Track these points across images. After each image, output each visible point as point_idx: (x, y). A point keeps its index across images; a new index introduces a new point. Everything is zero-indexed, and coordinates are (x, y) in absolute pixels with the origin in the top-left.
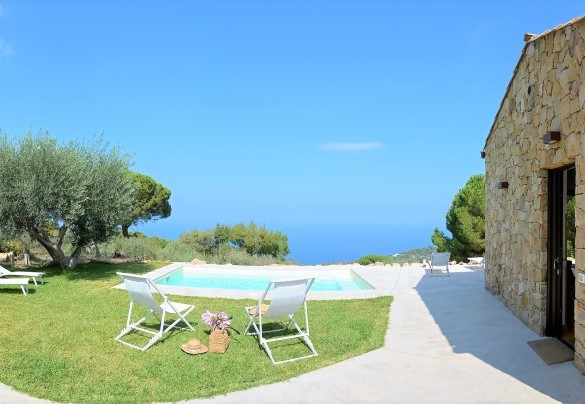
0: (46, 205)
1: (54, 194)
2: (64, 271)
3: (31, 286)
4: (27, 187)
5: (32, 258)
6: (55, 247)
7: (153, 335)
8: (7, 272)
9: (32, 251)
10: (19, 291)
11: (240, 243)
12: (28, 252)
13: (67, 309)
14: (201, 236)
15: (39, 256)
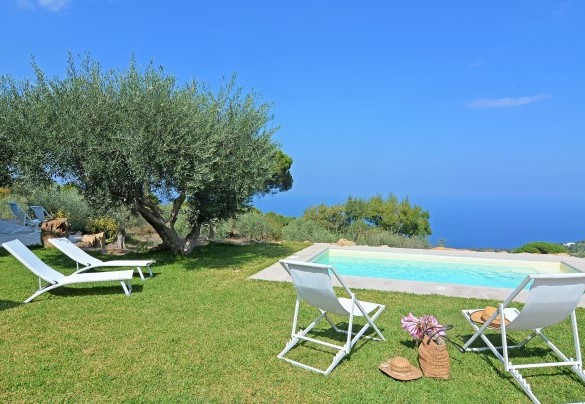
0: (159, 167)
1: (171, 152)
2: (178, 257)
3: (136, 281)
4: (131, 141)
5: (128, 239)
6: (168, 225)
7: (338, 350)
8: (96, 263)
9: (128, 231)
10: (119, 290)
11: (377, 220)
12: (123, 232)
13: (195, 313)
14: (329, 211)
15: (136, 238)
